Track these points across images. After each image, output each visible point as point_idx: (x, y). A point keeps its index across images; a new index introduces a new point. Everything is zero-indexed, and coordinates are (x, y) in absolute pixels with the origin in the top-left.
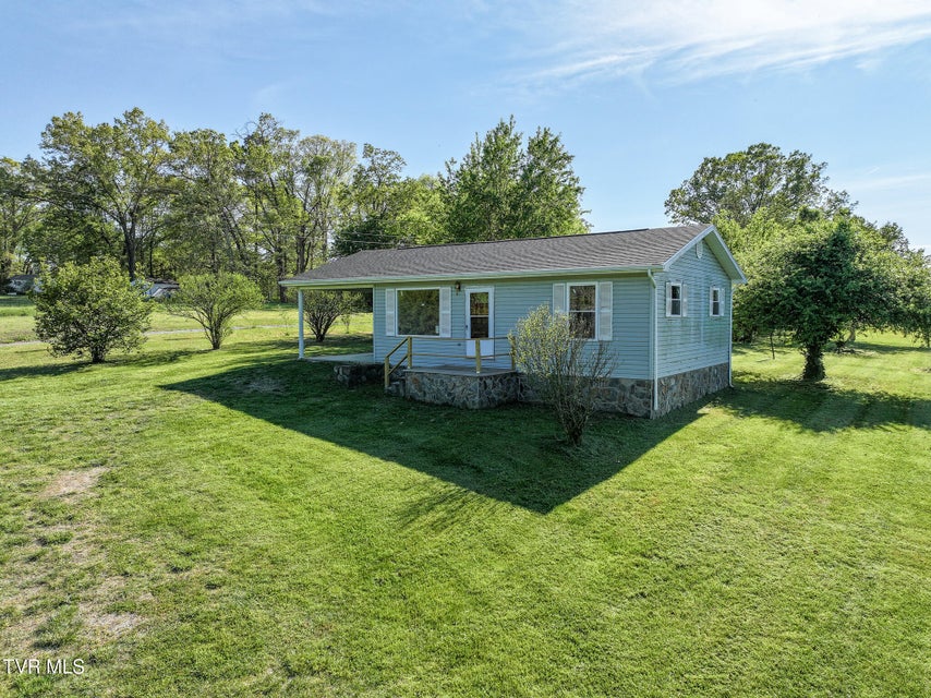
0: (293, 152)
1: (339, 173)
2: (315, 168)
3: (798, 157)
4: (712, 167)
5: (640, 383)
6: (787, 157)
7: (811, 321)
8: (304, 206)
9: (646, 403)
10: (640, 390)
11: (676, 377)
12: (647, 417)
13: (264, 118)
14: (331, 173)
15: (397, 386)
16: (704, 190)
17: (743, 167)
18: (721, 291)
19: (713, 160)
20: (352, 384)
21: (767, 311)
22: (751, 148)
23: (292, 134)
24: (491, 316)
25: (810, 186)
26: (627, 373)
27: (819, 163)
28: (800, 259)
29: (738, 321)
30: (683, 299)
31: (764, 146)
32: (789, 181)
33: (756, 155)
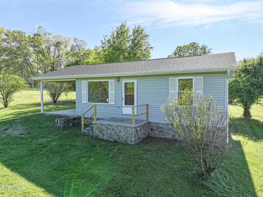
0: (50, 40)
1: (66, 47)
2: (58, 45)
3: (204, 46)
4: (180, 49)
6: (201, 46)
8: (54, 57)
13: (39, 27)
14: (62, 46)
15: (88, 130)
17: (188, 49)
19: (180, 47)
20: (65, 128)
22: (191, 44)
23: (50, 34)
24: (135, 94)
31: (194, 43)
33: (192, 46)
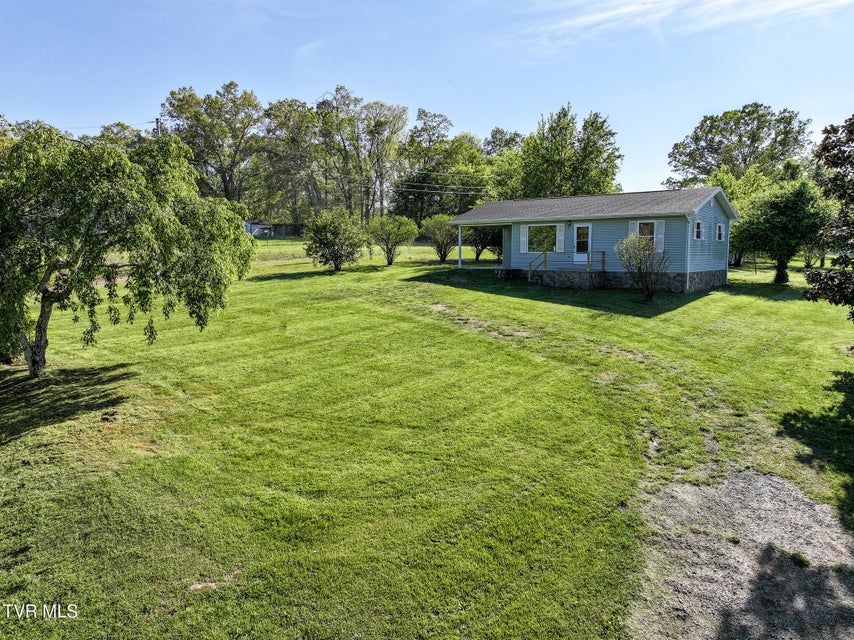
0: (357, 115)
2: (377, 129)
3: (787, 114)
4: (710, 125)
5: (679, 275)
6: (777, 114)
7: (779, 245)
9: (682, 285)
10: (679, 278)
11: (697, 273)
12: (683, 292)
15: (537, 279)
16: (703, 143)
17: (737, 123)
18: (723, 226)
19: (712, 118)
21: (752, 239)
22: (745, 107)
23: (357, 101)
24: (590, 240)
25: (796, 140)
26: (672, 269)
27: (804, 120)
28: (773, 205)
29: (733, 246)
30: (703, 230)
31: (756, 106)
32: (777, 135)
33: (749, 114)
